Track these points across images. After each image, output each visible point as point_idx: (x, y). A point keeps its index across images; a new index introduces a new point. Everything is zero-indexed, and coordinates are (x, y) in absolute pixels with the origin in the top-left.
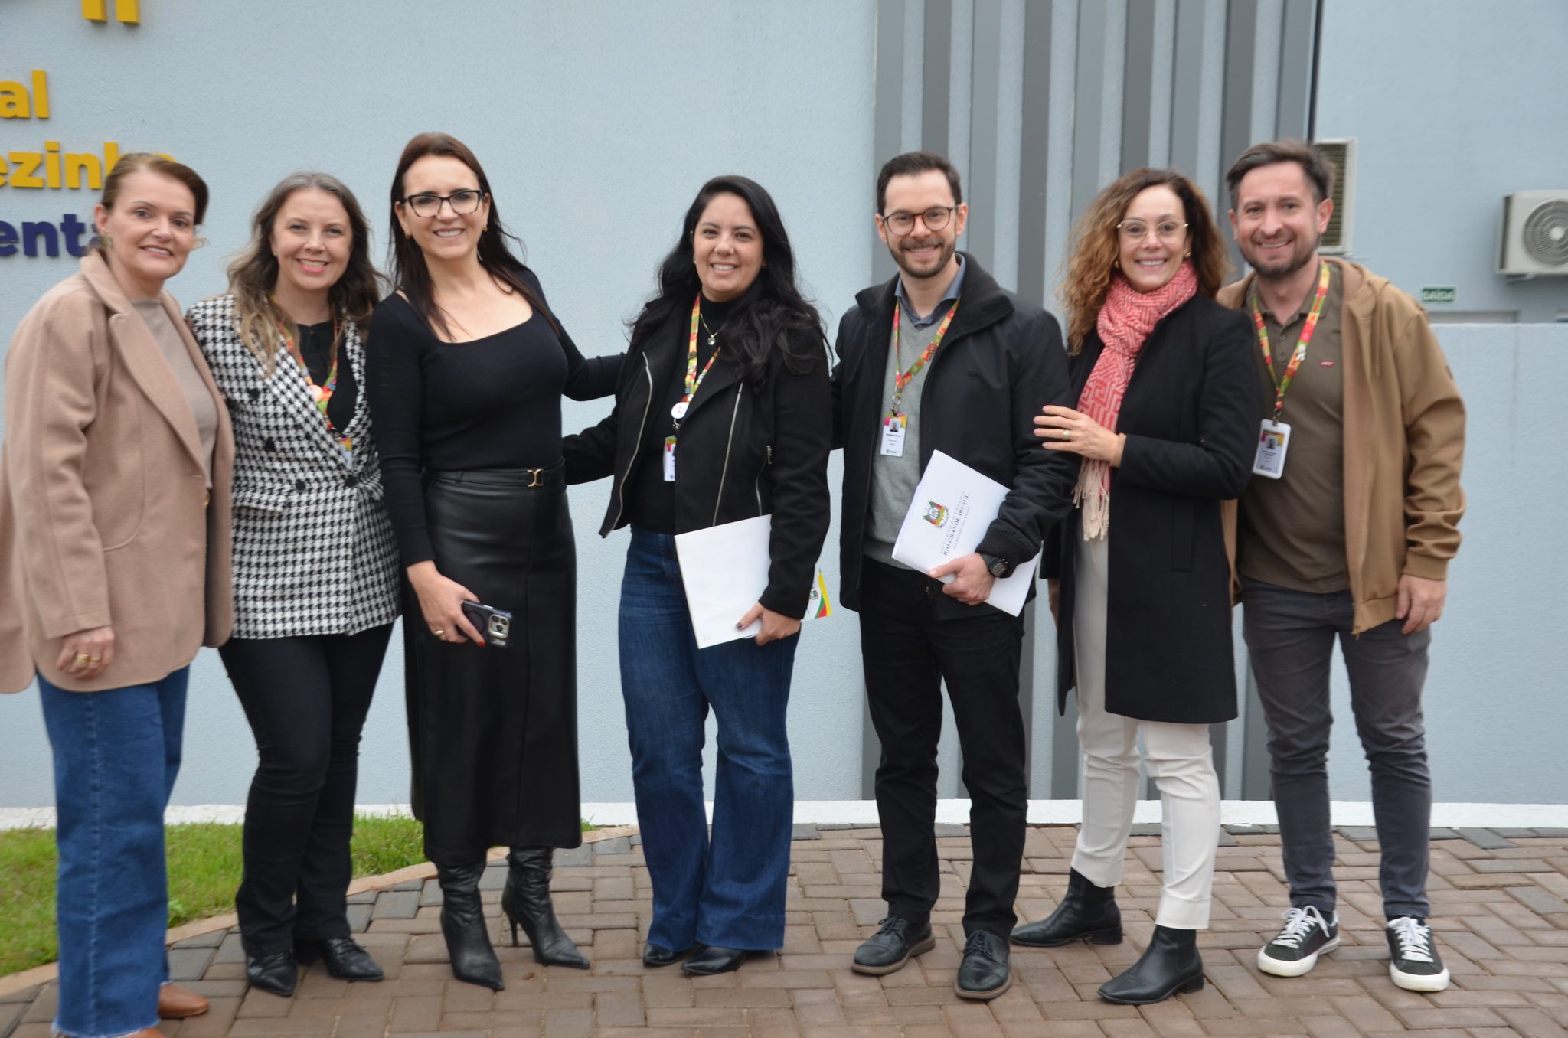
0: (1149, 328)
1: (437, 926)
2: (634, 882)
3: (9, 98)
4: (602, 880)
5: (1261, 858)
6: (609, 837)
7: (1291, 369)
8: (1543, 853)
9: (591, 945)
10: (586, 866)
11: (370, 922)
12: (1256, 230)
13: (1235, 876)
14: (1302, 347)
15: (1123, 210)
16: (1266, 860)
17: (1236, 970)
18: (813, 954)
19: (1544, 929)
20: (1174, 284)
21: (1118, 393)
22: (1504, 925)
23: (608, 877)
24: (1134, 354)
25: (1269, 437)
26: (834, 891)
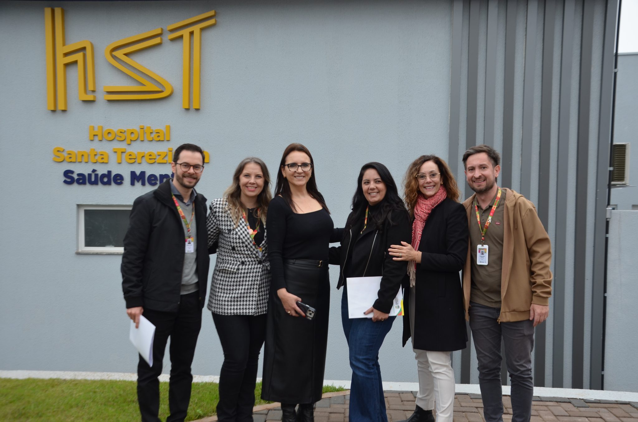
0: (430, 212)
3: (158, 134)
5: (599, 413)
7: (487, 226)
10: (342, 404)
12: (473, 177)
13: (588, 419)
14: (490, 218)
15: (418, 170)
20: (437, 196)
21: (420, 234)
24: (425, 221)
25: (481, 251)
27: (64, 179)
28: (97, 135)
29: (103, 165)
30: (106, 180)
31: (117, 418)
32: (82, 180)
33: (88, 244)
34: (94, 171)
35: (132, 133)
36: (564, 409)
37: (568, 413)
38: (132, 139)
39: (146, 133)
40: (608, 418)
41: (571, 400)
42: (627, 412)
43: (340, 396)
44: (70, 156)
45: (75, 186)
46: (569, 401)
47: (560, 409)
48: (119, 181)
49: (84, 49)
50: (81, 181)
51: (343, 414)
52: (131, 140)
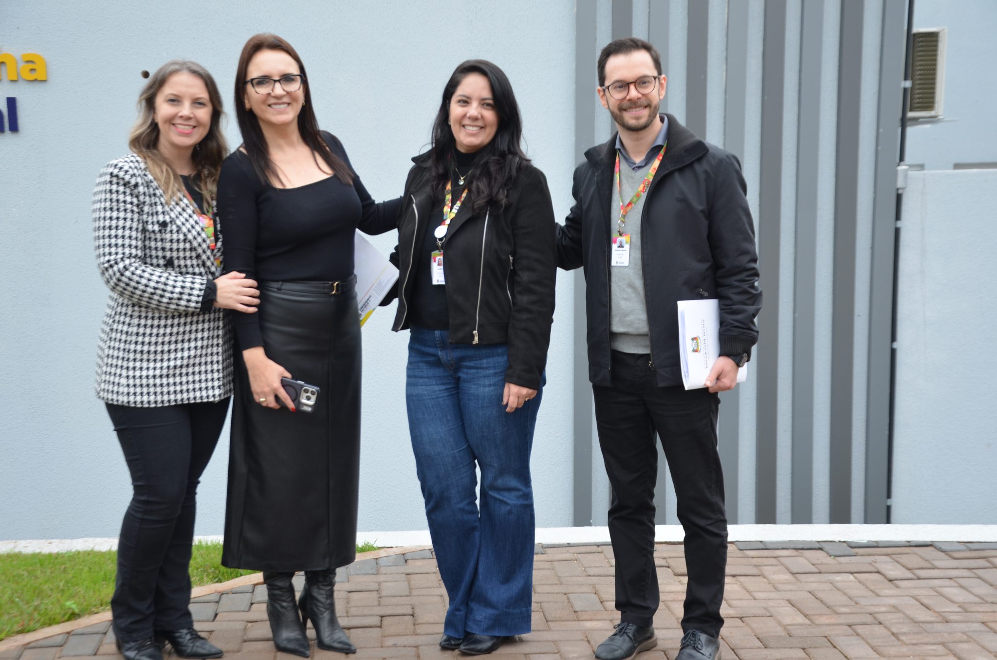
2: (409, 585)
4: (386, 584)
5: (875, 564)
6: (389, 555)
9: (380, 627)
10: (373, 574)
11: (216, 615)
13: (854, 576)
17: (854, 640)
18: (543, 630)
23: (390, 582)
26: (556, 589)
36: (809, 561)
37: (817, 568)
40: (891, 573)
41: (823, 545)
42: (926, 561)
43: (368, 559)
46: (818, 547)
47: (801, 562)
51: (376, 592)
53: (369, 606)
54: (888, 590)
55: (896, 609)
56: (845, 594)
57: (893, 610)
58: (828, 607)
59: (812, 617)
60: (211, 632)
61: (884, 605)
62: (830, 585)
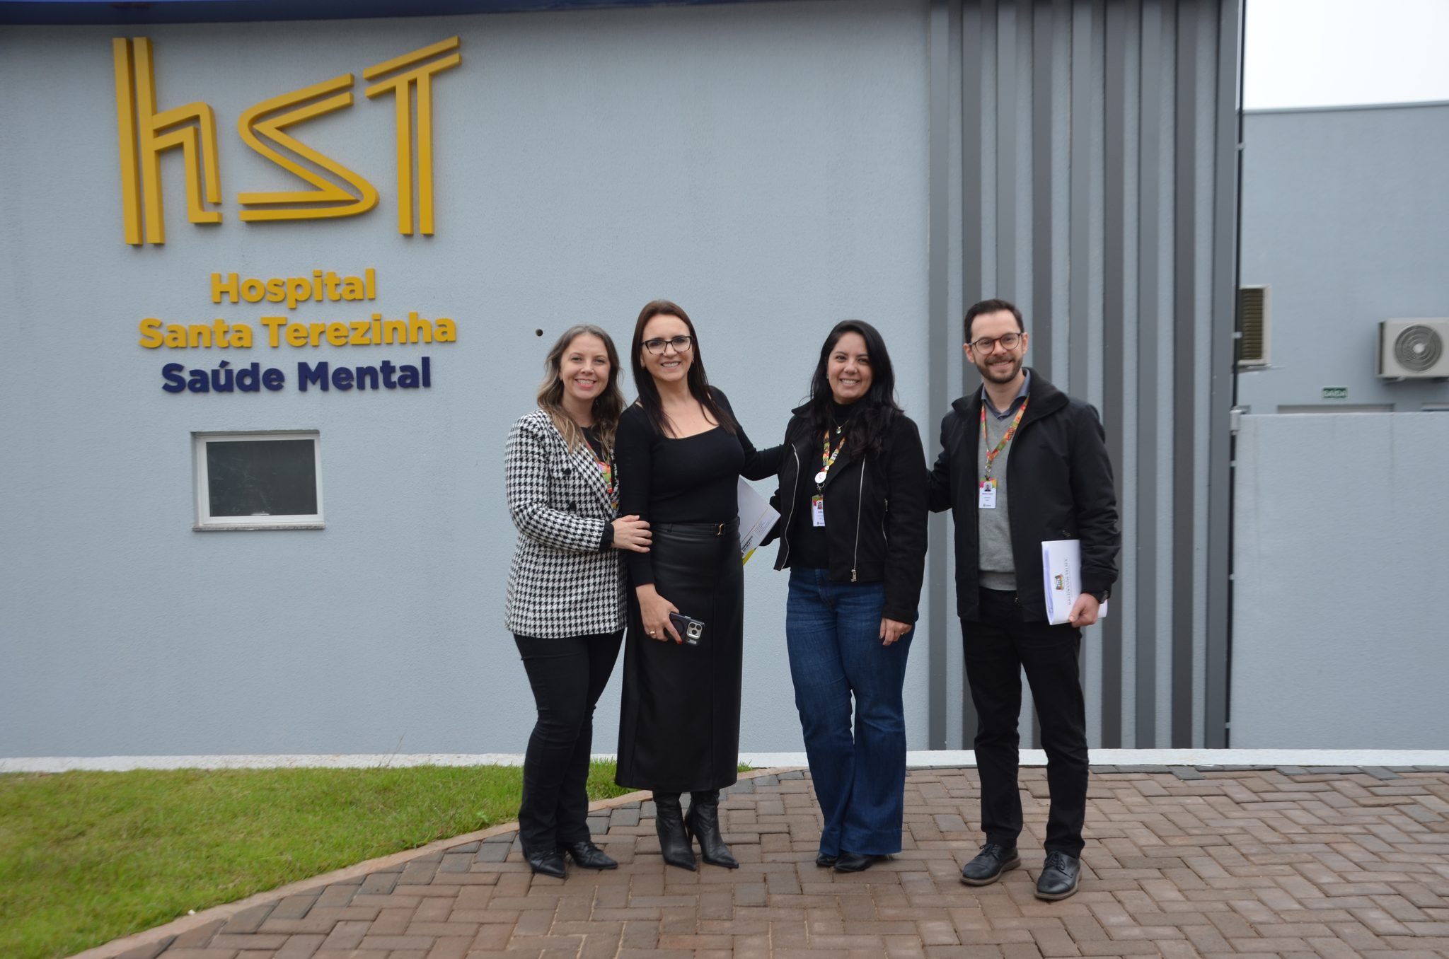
1: (654, 831)
2: (784, 804)
3: (351, 288)
4: (762, 803)
6: (763, 775)
8: (1421, 782)
9: (760, 844)
10: (749, 793)
11: (609, 829)
13: (1203, 799)
16: (1224, 788)
17: (1206, 860)
18: (911, 850)
19: (1423, 832)
22: (1394, 830)
23: (766, 801)
26: (922, 810)
27: (164, 381)
28: (228, 292)
29: (241, 352)
30: (248, 381)
31: (326, 832)
32: (201, 383)
33: (216, 511)
34: (224, 364)
35: (299, 286)
36: (1160, 785)
37: (1168, 791)
38: (298, 299)
39: (326, 285)
40: (1238, 796)
41: (1173, 769)
42: (1271, 784)
43: (749, 779)
44: (174, 335)
45: (187, 395)
46: (1168, 770)
47: (1153, 786)
48: (275, 383)
49: (195, 119)
50: (198, 385)
51: (754, 811)
52: (296, 300)
53: (748, 824)
54: (1236, 813)
55: (1244, 831)
56: (1196, 816)
57: (1242, 832)
58: (1180, 829)
59: (1165, 839)
60: (605, 844)
61: (1233, 827)
62: (1181, 807)
